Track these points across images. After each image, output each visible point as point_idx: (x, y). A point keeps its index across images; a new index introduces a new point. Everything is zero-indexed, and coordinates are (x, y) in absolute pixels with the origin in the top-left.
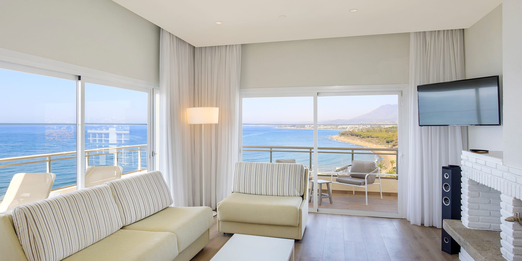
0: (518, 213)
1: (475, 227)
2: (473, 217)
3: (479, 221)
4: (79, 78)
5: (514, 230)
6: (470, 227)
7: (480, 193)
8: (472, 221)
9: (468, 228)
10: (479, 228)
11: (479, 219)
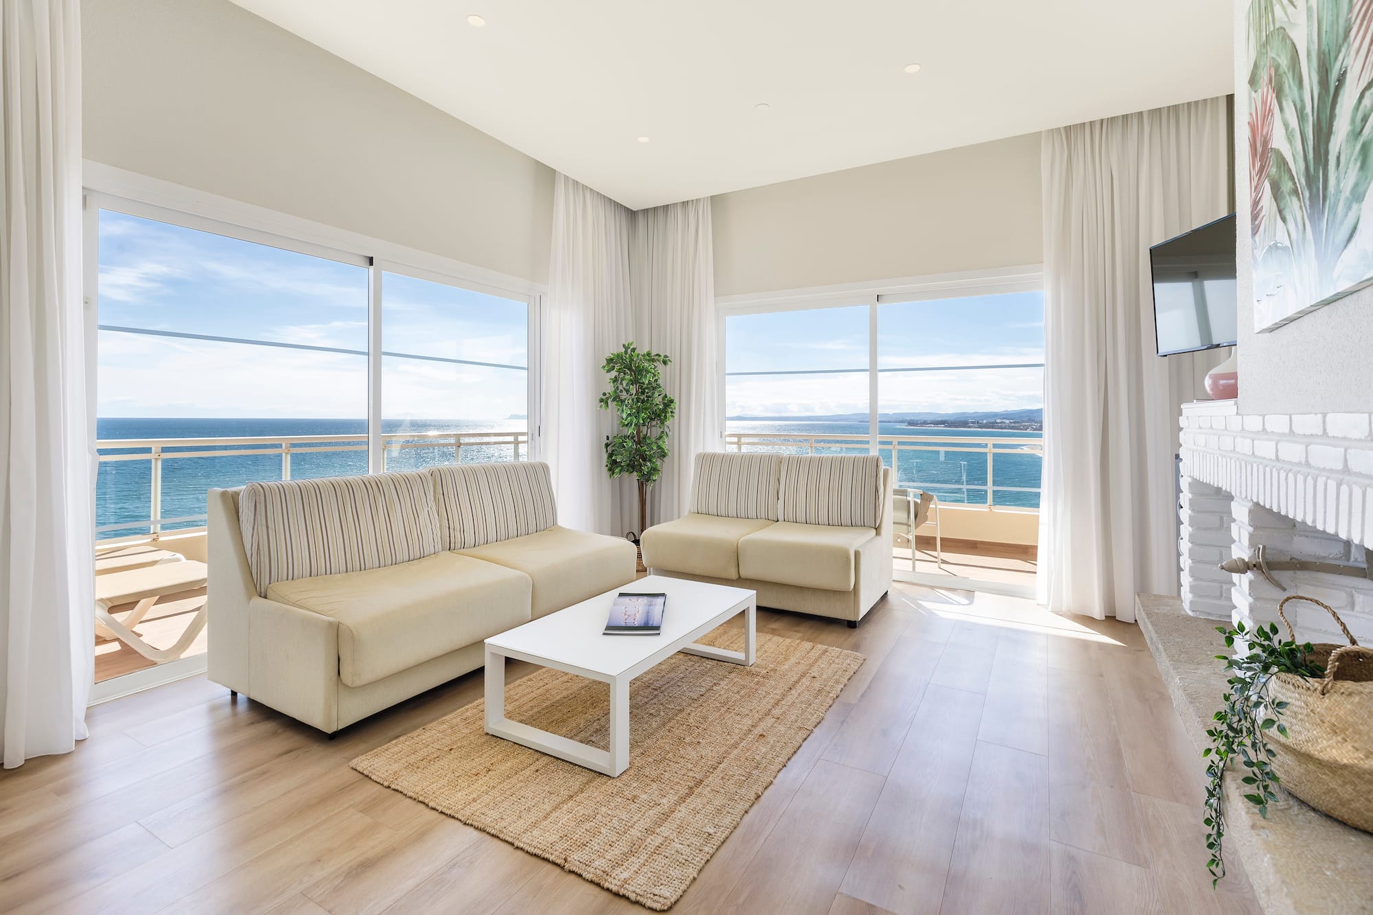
0: (1261, 547)
1: (1209, 614)
2: (1204, 584)
3: (1221, 595)
4: (371, 261)
5: (1254, 599)
6: (1196, 611)
7: (1225, 518)
8: (1201, 596)
9: (1191, 613)
10: (1221, 616)
11: (1221, 592)
